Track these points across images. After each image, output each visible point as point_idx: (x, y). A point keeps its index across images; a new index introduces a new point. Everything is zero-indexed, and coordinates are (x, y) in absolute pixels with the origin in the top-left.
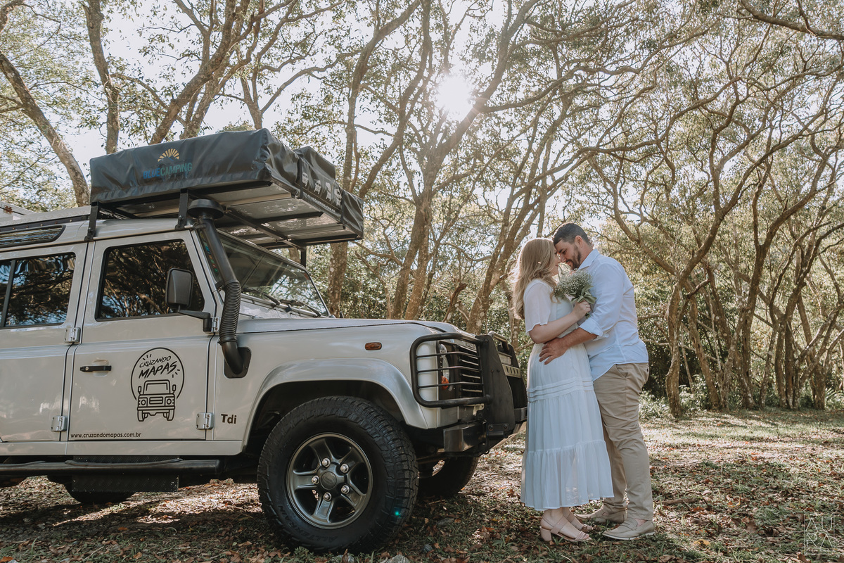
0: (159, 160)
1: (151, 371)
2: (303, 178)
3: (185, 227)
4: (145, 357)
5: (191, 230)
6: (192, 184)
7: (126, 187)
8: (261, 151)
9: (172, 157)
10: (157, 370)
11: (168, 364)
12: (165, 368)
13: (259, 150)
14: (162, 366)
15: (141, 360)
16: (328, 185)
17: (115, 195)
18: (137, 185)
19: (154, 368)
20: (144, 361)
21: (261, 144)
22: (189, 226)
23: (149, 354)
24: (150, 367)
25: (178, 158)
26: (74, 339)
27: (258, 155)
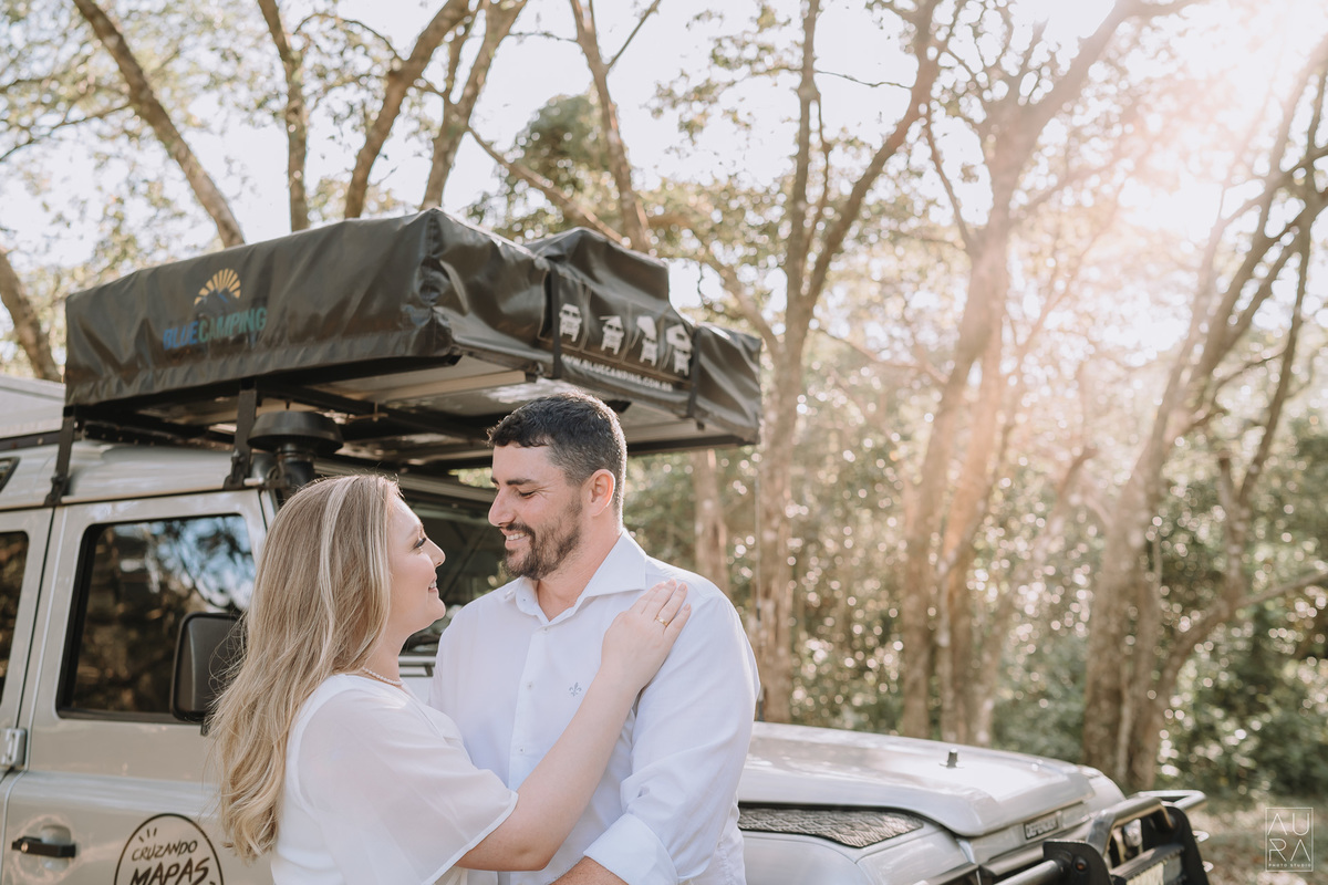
0: (198, 300)
1: (155, 876)
2: (564, 318)
3: (248, 482)
4: (143, 832)
5: (261, 488)
6: (264, 364)
7: (128, 372)
8: (423, 275)
9: (226, 292)
10: (168, 875)
11: (190, 863)
12: (184, 872)
13: (417, 274)
14: (177, 866)
15: (136, 843)
16: (646, 324)
17: (112, 388)
18: (152, 366)
19: (160, 867)
20: (142, 846)
21: (422, 255)
22: (258, 478)
23: (151, 826)
24: (154, 863)
25: (237, 294)
26: (10, 758)
27: (416, 285)
